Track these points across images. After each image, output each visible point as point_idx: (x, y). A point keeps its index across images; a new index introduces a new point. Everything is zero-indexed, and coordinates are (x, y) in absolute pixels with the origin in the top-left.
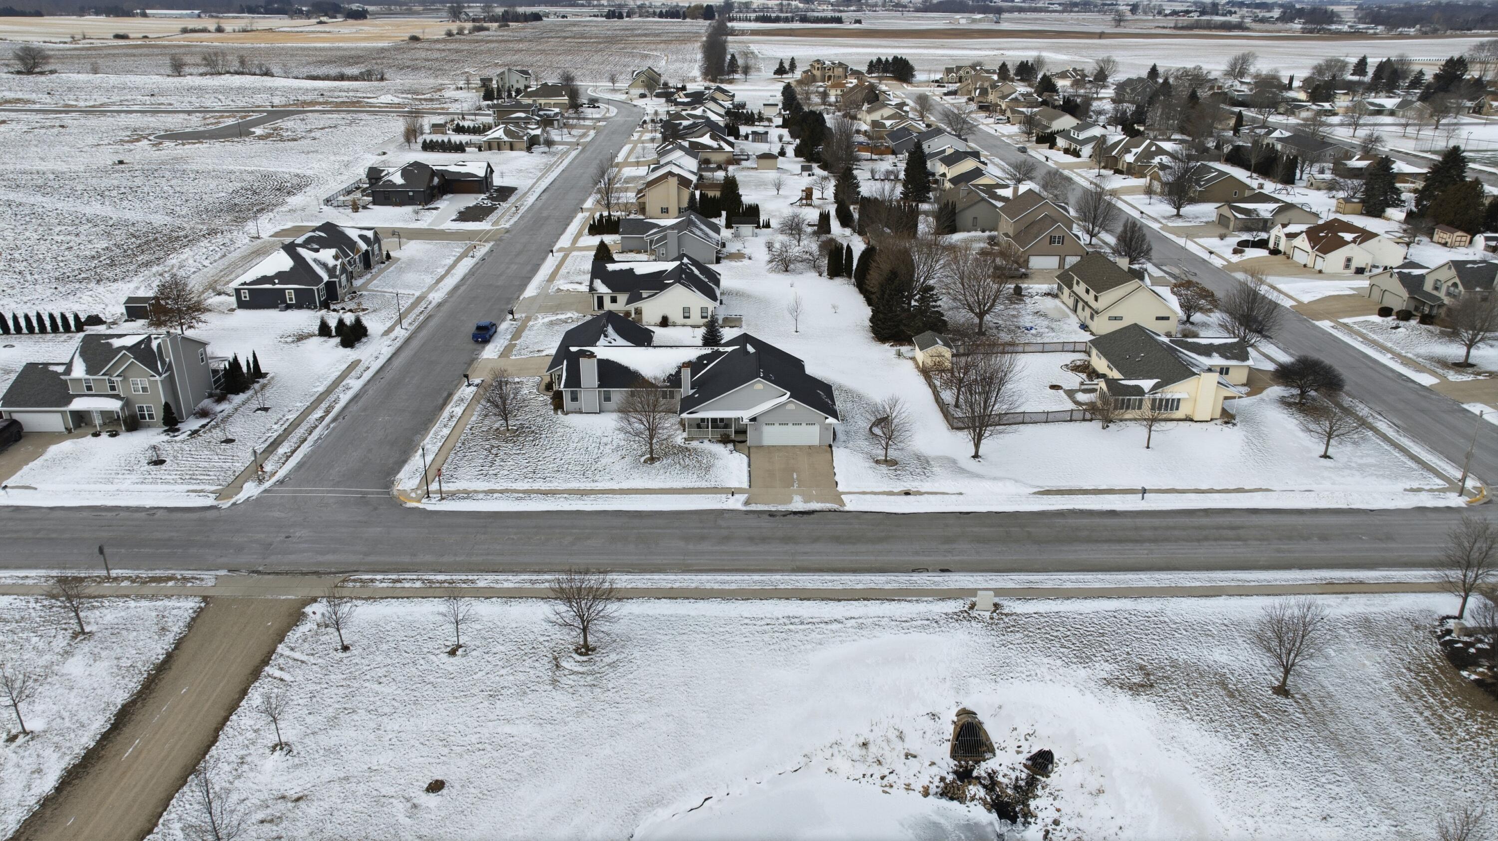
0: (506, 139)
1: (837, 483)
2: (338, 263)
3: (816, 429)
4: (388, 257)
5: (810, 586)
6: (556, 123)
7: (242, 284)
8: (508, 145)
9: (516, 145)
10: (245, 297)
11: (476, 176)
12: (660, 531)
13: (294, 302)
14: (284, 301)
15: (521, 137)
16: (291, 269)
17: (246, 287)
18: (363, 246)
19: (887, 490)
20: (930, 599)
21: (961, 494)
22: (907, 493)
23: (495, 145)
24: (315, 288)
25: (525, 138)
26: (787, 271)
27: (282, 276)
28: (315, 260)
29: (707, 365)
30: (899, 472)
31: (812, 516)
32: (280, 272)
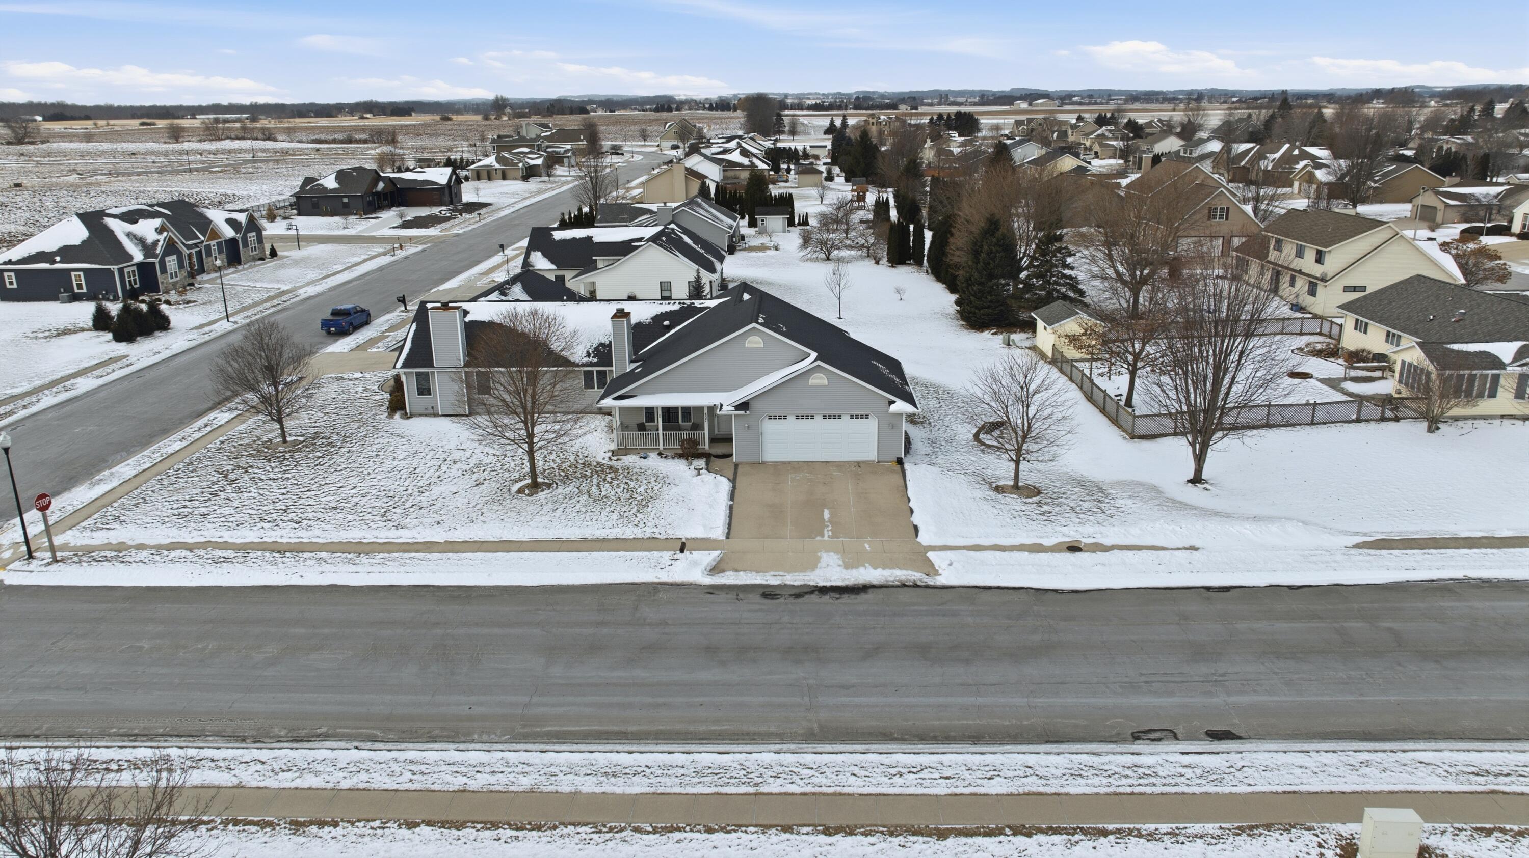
0: (497, 166)
1: (916, 528)
2: (161, 237)
3: (871, 426)
4: (274, 253)
5: (855, 786)
6: (566, 160)
7: (5, 263)
8: (500, 174)
9: (509, 174)
10: (11, 283)
11: (436, 184)
12: (496, 631)
13: (85, 290)
14: (69, 288)
15: (516, 164)
16: (84, 242)
17: (9, 267)
18: (229, 232)
19: (1028, 541)
20: (1211, 828)
21: (1193, 548)
22: (1074, 548)
23: (484, 174)
24: (114, 268)
25: (521, 165)
26: (827, 259)
27: (67, 253)
28: (129, 235)
29: (669, 328)
30: (1046, 508)
31: (863, 597)
32: (65, 246)
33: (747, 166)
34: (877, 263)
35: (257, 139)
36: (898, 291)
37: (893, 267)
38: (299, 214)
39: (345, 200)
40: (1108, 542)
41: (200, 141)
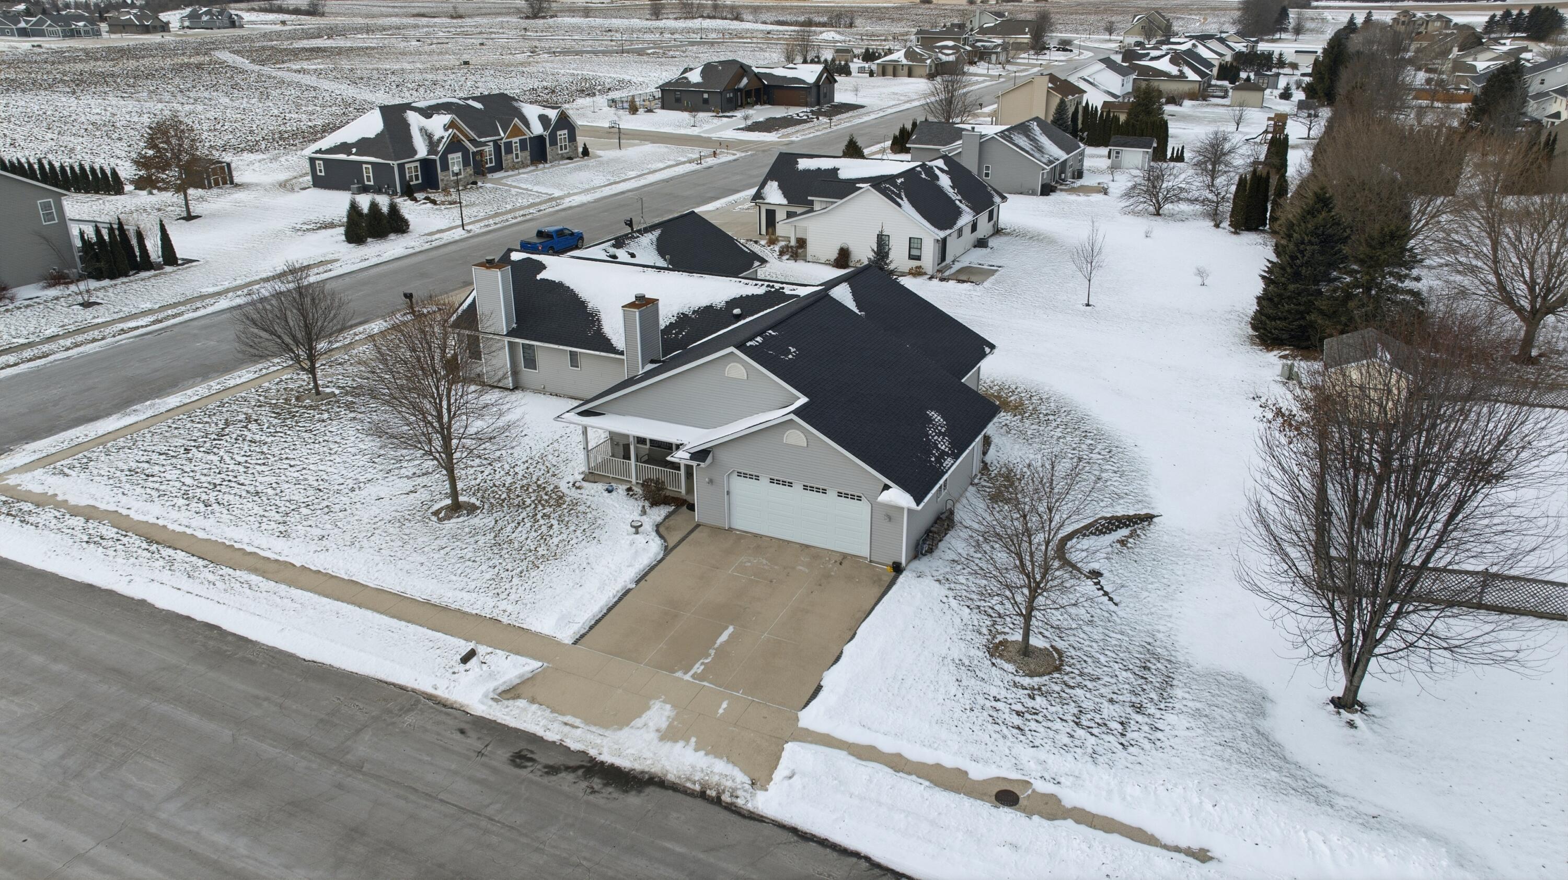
0: (905, 62)
1: (819, 688)
2: (446, 134)
3: (862, 510)
4: (586, 153)
6: (994, 57)
7: (316, 152)
8: (906, 70)
9: (916, 71)
10: (321, 171)
11: (803, 82)
12: (193, 720)
13: (372, 183)
14: (361, 180)
15: (924, 61)
16: (378, 135)
17: (319, 155)
18: (537, 129)
19: (949, 761)
21: (1202, 856)
22: (1007, 796)
23: (890, 70)
24: (394, 163)
25: (928, 61)
26: (1158, 214)
27: (364, 146)
28: (423, 130)
29: (738, 318)
30: (1040, 702)
32: (363, 139)
33: (1175, 76)
34: (1217, 226)
35: (726, 19)
36: (1201, 273)
37: (1236, 233)
38: (663, 107)
39: (706, 96)
40: (1070, 797)
41: (676, 19)
